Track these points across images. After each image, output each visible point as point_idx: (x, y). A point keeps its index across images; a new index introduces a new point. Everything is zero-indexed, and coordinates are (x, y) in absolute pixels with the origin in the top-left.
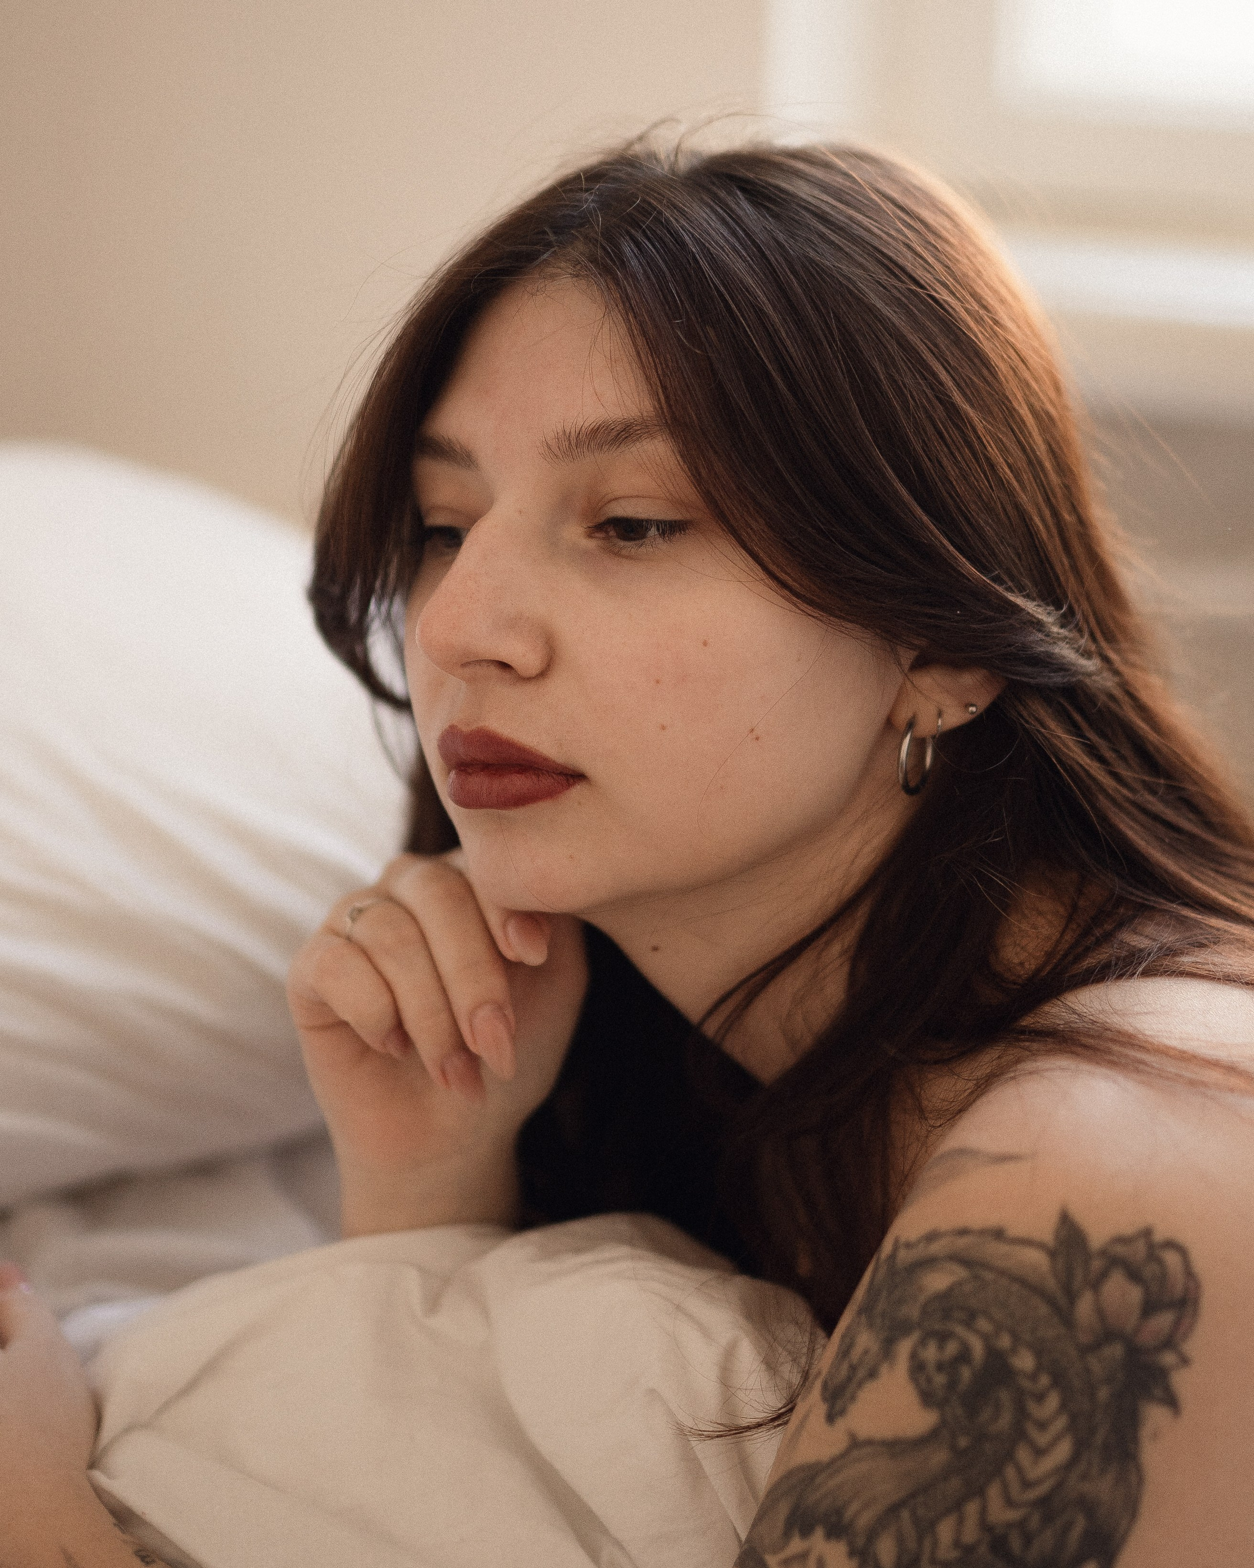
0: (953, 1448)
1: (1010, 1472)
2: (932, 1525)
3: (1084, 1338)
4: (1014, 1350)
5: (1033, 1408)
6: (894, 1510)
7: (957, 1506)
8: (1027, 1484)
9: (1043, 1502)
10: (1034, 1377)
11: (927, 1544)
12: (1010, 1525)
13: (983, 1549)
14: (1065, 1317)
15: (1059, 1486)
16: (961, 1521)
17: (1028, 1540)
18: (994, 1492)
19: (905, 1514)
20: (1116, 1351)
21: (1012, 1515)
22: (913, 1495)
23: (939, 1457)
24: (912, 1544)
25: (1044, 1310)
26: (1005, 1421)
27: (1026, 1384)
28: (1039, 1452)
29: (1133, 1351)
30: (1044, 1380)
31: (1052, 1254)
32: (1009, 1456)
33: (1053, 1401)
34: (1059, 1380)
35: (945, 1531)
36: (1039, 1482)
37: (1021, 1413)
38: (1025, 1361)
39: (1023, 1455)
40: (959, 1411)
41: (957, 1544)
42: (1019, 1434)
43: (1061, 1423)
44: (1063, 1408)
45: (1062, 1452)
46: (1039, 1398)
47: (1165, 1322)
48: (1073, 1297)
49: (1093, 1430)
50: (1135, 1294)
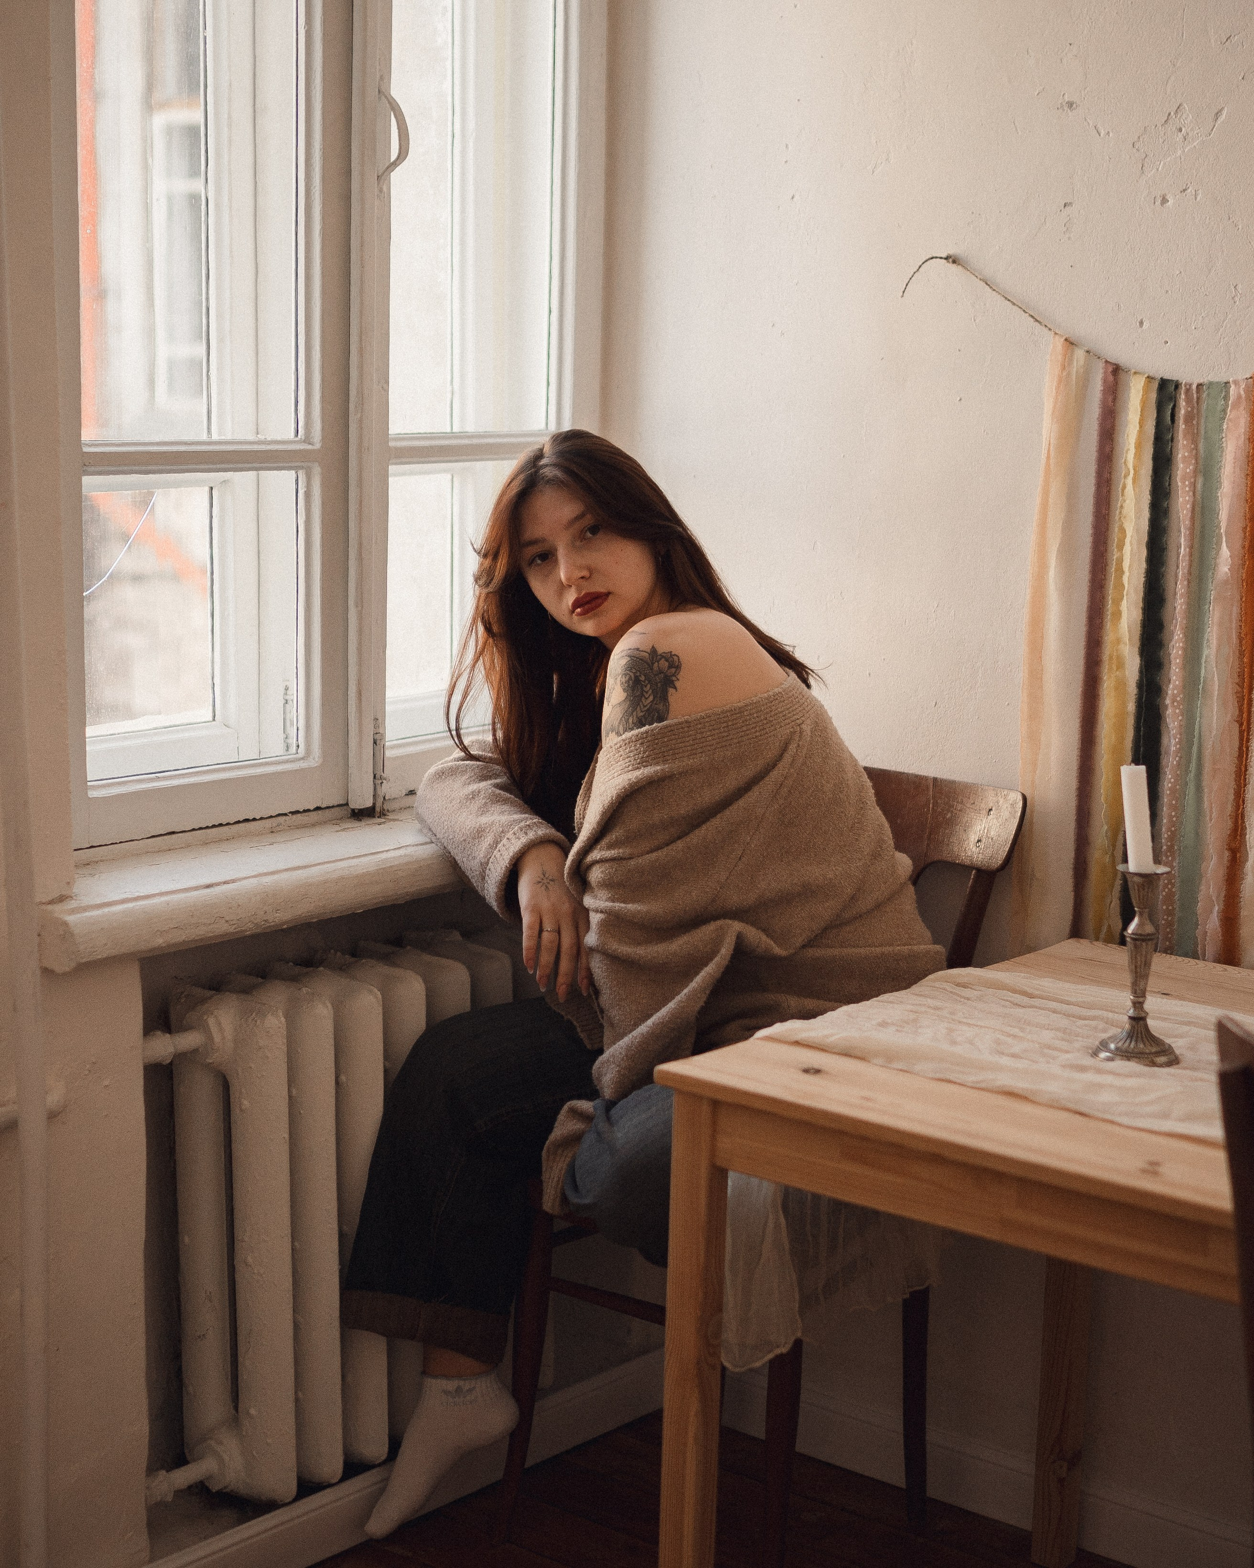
0: (630, 700)
1: (641, 704)
3: (655, 673)
4: (640, 676)
5: (644, 689)
7: (631, 714)
8: (644, 706)
9: (648, 710)
10: (645, 681)
12: (642, 716)
14: (652, 669)
15: (651, 706)
16: (633, 717)
17: (646, 719)
18: (638, 709)
20: (662, 676)
21: (642, 714)
25: (647, 666)
26: (639, 692)
28: (646, 698)
29: (666, 676)
30: (647, 682)
31: (649, 654)
32: (640, 700)
33: (649, 686)
34: (650, 682)
36: (647, 705)
37: (643, 690)
38: (642, 678)
39: (643, 700)
42: (642, 695)
43: (650, 692)
44: (650, 688)
45: (651, 698)
46: (646, 686)
47: (673, 670)
48: (653, 664)
49: (657, 693)
50: (667, 664)
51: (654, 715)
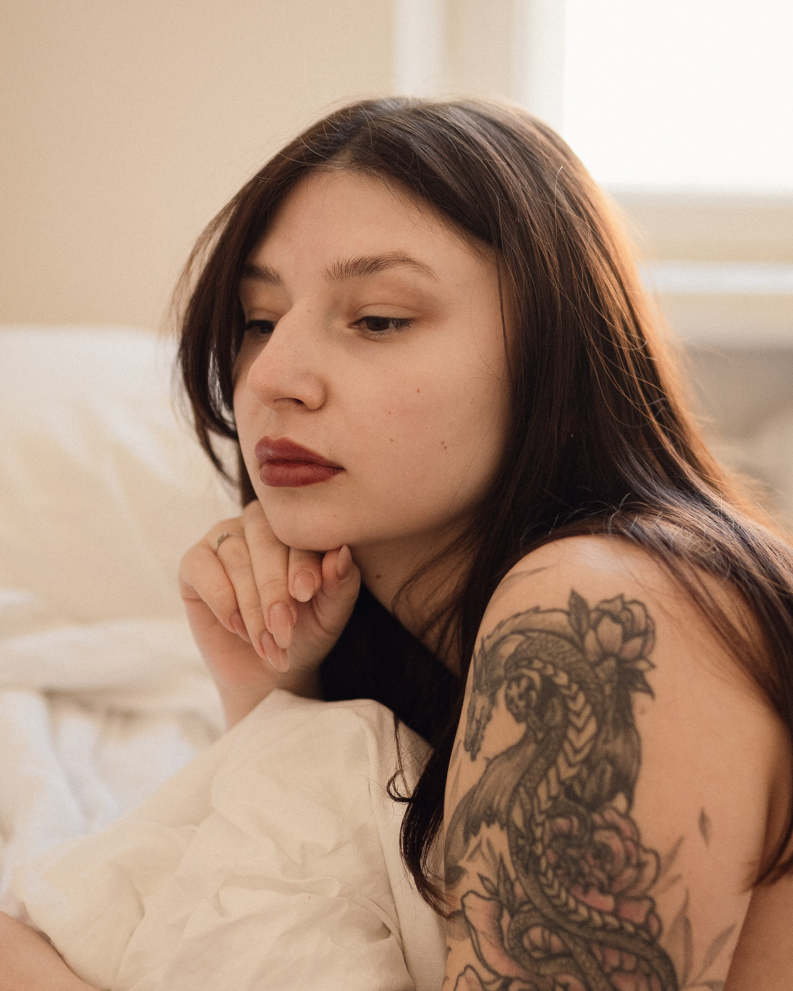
0: (537, 742)
1: (567, 746)
2: (535, 790)
3: (592, 658)
4: (556, 674)
5: (572, 705)
6: (515, 790)
7: (545, 775)
8: (577, 751)
9: (587, 760)
10: (568, 687)
11: (535, 804)
12: (573, 778)
13: (562, 797)
14: (581, 649)
15: (593, 748)
16: (548, 783)
17: (583, 785)
18: (561, 760)
19: (522, 790)
20: (611, 663)
21: (572, 772)
22: (523, 777)
23: (530, 749)
24: (528, 807)
25: (567, 646)
26: (559, 717)
27: (566, 692)
28: (579, 731)
29: (621, 662)
30: (575, 687)
31: (570, 615)
32: (565, 737)
33: (581, 699)
34: (582, 686)
35: (542, 792)
36: (582, 748)
37: (566, 708)
38: (562, 679)
39: (572, 734)
40: (535, 718)
41: (550, 798)
42: (567, 723)
43: (587, 711)
44: (587, 701)
45: (591, 728)
46: (574, 698)
47: (636, 643)
48: (582, 637)
49: (605, 712)
50: (618, 629)
51: (603, 772)
